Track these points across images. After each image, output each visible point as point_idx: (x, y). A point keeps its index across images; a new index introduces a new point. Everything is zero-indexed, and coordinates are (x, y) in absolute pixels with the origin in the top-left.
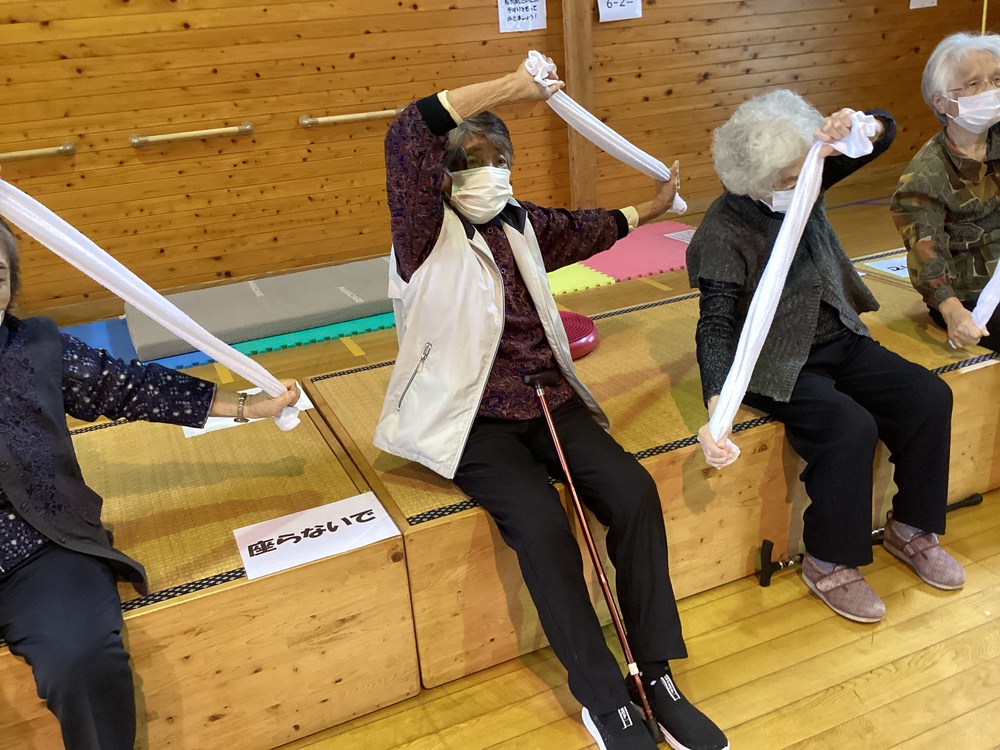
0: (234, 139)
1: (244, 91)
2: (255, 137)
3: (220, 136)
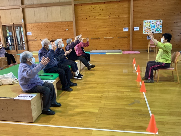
1: (100, 35)
3: (98, 38)
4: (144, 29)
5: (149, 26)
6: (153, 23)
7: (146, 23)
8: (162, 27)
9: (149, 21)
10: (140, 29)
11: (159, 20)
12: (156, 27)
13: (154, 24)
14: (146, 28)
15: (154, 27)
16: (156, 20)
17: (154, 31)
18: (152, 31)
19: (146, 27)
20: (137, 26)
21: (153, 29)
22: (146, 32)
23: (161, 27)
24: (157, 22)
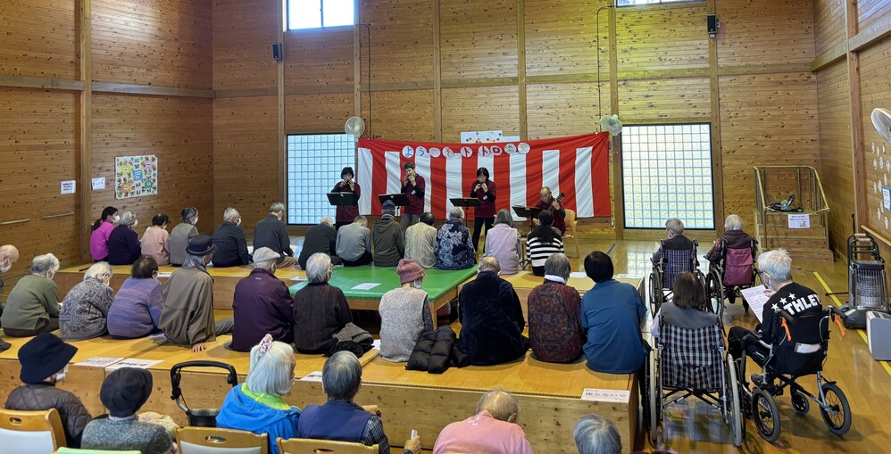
4: (117, 184)
5: (129, 175)
6: (137, 164)
7: (121, 164)
8: (156, 178)
9: (128, 158)
10: (107, 184)
11: (150, 157)
12: (144, 177)
13: (141, 167)
14: (123, 181)
15: (141, 176)
16: (144, 157)
17: (140, 188)
18: (137, 189)
19: (122, 178)
20: (98, 176)
21: (137, 182)
22: (123, 194)
23: (154, 175)
24: (146, 163)
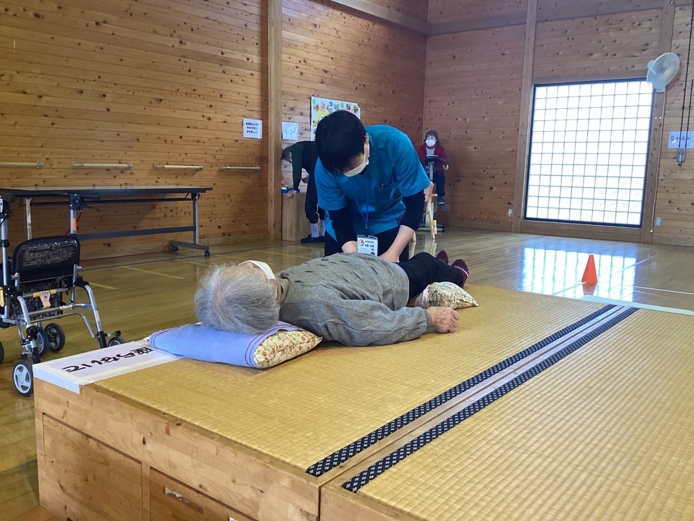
0: (123, 171)
1: (131, 147)
2: (133, 171)
3: (116, 168)
7: (317, 107)
9: (327, 101)
11: (352, 105)
16: (345, 103)
20: (289, 120)
